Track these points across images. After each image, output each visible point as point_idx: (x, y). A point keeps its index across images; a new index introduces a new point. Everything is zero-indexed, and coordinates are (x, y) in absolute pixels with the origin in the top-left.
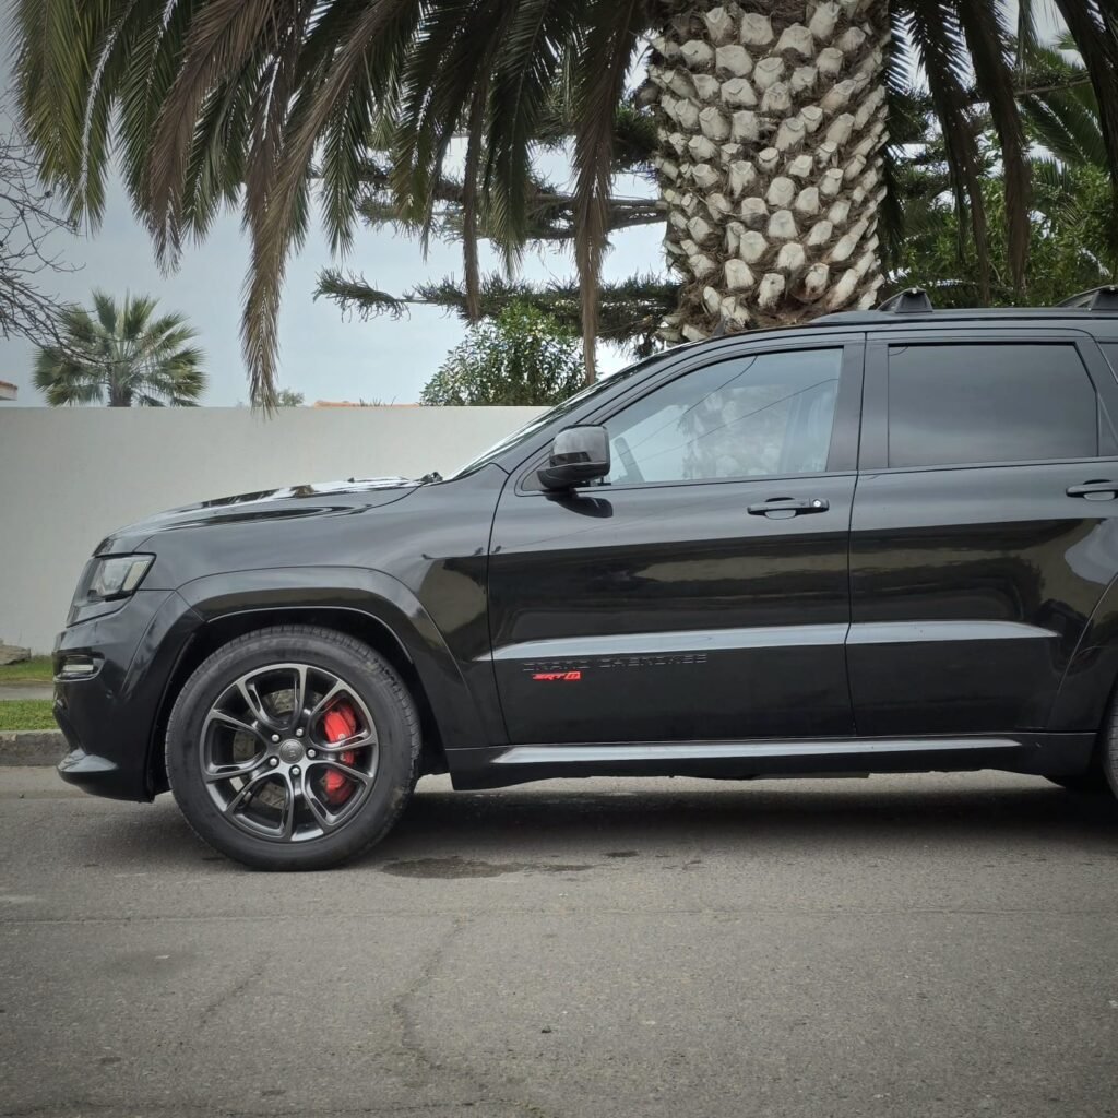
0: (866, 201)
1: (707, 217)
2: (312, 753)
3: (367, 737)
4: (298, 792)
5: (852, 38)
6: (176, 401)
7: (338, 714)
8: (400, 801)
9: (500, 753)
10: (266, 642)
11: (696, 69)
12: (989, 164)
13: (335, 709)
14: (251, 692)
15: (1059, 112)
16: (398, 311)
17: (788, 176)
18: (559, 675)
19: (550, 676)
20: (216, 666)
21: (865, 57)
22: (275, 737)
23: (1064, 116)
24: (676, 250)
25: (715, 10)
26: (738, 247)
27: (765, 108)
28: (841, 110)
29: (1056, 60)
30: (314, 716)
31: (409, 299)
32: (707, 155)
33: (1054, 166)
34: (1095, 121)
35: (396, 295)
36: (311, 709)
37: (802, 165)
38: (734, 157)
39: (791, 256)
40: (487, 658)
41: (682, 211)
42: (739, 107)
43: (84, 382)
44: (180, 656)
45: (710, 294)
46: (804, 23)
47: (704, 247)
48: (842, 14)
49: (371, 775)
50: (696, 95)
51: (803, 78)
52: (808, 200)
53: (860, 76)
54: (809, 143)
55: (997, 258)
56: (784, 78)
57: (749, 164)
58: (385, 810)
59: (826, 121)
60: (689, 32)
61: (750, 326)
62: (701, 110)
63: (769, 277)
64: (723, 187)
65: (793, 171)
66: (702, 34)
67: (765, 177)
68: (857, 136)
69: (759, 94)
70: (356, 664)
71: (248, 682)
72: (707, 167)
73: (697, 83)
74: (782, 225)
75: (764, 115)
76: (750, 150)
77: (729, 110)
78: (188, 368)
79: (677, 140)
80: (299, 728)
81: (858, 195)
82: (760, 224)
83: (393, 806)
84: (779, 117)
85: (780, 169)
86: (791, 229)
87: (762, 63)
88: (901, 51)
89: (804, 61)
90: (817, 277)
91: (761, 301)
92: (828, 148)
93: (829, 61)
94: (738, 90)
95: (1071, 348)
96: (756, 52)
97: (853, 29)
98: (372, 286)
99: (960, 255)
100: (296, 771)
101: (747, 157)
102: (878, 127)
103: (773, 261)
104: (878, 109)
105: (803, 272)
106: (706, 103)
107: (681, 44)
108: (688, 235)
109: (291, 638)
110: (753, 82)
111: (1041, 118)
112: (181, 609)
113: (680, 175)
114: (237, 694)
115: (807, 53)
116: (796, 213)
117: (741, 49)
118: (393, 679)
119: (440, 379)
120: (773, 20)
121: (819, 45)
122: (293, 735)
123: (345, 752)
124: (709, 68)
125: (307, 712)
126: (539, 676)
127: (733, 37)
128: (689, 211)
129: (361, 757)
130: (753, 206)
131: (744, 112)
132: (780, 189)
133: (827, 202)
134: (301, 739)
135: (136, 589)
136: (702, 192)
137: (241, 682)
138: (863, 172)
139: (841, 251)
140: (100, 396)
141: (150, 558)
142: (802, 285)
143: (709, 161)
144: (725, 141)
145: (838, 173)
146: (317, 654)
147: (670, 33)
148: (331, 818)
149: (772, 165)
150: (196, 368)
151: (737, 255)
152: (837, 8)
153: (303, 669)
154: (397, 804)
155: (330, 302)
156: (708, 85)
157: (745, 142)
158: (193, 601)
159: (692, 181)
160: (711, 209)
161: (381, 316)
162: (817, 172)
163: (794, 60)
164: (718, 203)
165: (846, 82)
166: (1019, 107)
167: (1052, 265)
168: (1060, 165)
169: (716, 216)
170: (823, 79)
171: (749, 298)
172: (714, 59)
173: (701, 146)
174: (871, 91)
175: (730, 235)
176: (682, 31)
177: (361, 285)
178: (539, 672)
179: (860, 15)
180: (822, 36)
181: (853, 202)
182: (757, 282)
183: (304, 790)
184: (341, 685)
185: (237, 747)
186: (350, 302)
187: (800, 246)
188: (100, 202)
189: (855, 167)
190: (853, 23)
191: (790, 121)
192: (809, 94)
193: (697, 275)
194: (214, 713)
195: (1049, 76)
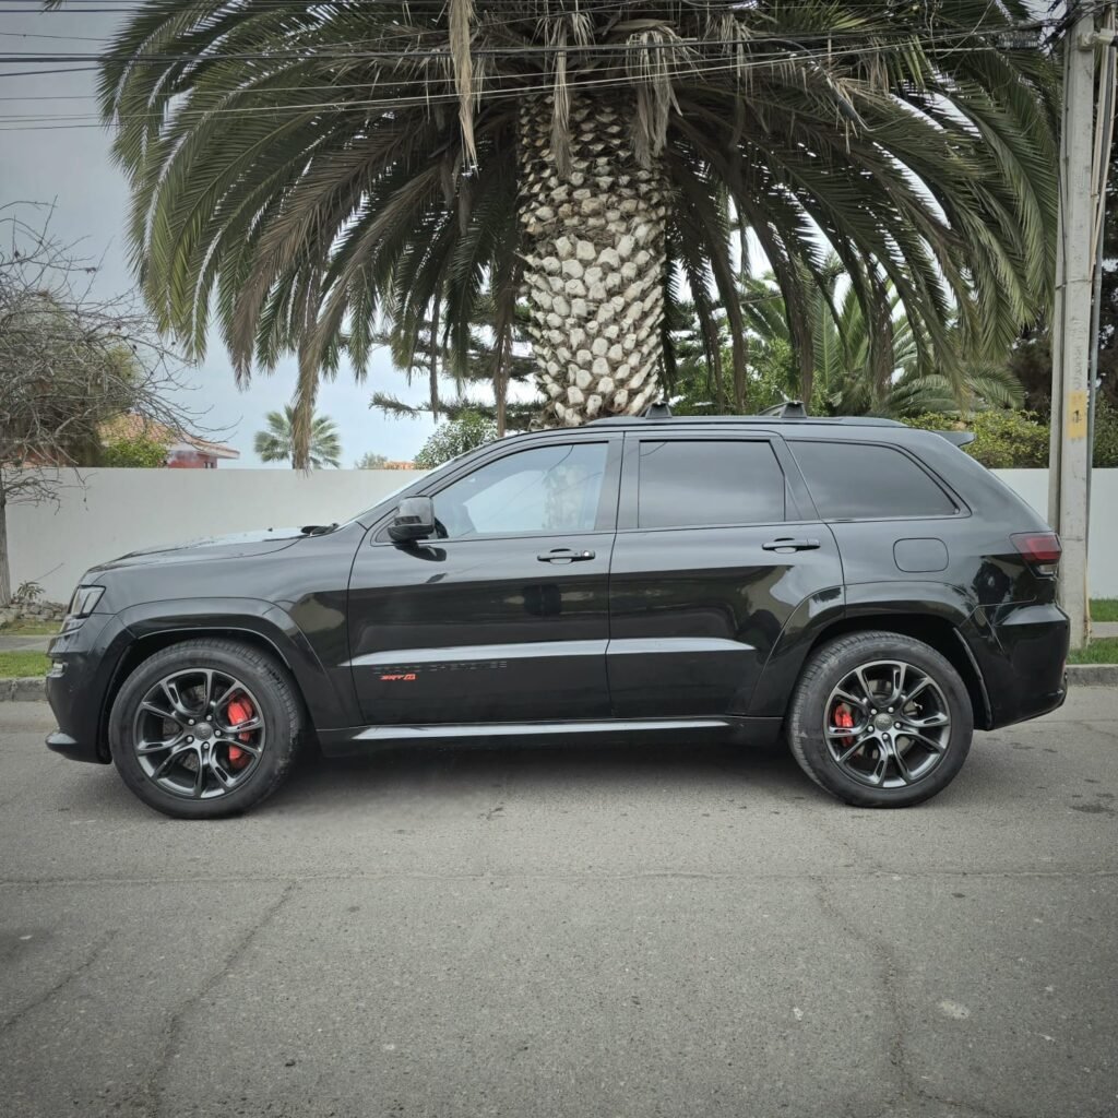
0: (650, 354)
1: (557, 361)
2: (218, 733)
3: (257, 722)
4: (206, 762)
5: (643, 257)
6: (326, 460)
7: (238, 705)
8: (282, 769)
9: (358, 733)
10: (182, 653)
11: (550, 274)
12: (726, 340)
13: (236, 700)
14: (171, 690)
15: (763, 313)
16: (414, 415)
17: (604, 337)
18: (399, 677)
19: (393, 678)
20: (146, 670)
21: (650, 269)
22: (191, 721)
23: (766, 316)
24: (541, 381)
25: (561, 239)
26: (575, 380)
27: (590, 297)
28: (635, 299)
29: (762, 286)
30: (218, 707)
31: (420, 409)
32: (557, 325)
33: (760, 342)
34: (782, 319)
35: (413, 407)
36: (216, 701)
37: (612, 331)
38: (573, 326)
39: (606, 385)
40: (347, 664)
41: (544, 358)
42: (575, 297)
43: (279, 450)
44: (119, 664)
45: (559, 406)
46: (614, 247)
47: (555, 379)
48: (637, 243)
49: (260, 750)
50: (551, 289)
51: (613, 280)
52: (616, 352)
53: (646, 279)
54: (616, 319)
55: (728, 389)
56: (601, 280)
57: (581, 330)
58: (270, 775)
59: (627, 306)
60: (546, 252)
61: (582, 425)
62: (553, 298)
63: (592, 397)
64: (566, 344)
65: (607, 335)
66: (554, 253)
67: (590, 338)
68: (645, 315)
69: (588, 289)
70: (249, 669)
71: (170, 682)
72: (557, 332)
73: (551, 282)
74: (601, 367)
75: (590, 301)
76: (582, 322)
77: (570, 298)
78: (332, 444)
79: (540, 316)
80: (207, 715)
81: (645, 350)
82: (588, 366)
83: (276, 772)
84: (600, 302)
85: (599, 333)
86: (605, 369)
87: (588, 270)
88: (675, 272)
89: (614, 270)
90: (621, 397)
91: (589, 411)
92: (627, 322)
93: (628, 270)
94: (575, 286)
95: (767, 444)
96: (586, 264)
97: (643, 252)
98: (401, 402)
99: (708, 388)
100: (206, 746)
101: (580, 326)
102: (658, 310)
103: (595, 388)
104: (657, 300)
105: (613, 395)
106: (557, 294)
107: (542, 259)
108: (547, 373)
109: (201, 650)
110: (584, 282)
111: (754, 317)
112: (119, 629)
113: (542, 337)
114: (161, 692)
115: (616, 266)
116: (608, 359)
117: (576, 262)
118: (278, 679)
119: (424, 452)
120: (596, 245)
121: (623, 260)
122: (204, 720)
123: (242, 732)
124: (559, 273)
125: (213, 703)
126: (385, 678)
127: (572, 255)
128: (547, 358)
129: (254, 737)
130: (583, 355)
131: (578, 299)
132: (599, 345)
133: (627, 353)
134: (211, 722)
135: (91, 612)
136: (554, 347)
137: (163, 682)
138: (648, 336)
139: (635, 383)
140: (288, 457)
141: (102, 589)
142: (612, 402)
143: (558, 328)
144: (568, 316)
145: (634, 337)
146: (220, 662)
147: (536, 252)
148: (231, 781)
149: (594, 331)
150: (337, 443)
151: (575, 384)
152: (633, 239)
153: (209, 673)
154: (279, 771)
155: (378, 410)
156: (557, 283)
157: (579, 317)
158: (127, 623)
159: (549, 340)
160: (560, 357)
161: (406, 418)
162: (621, 335)
163: (608, 269)
164: (564, 353)
165: (638, 282)
166: (743, 311)
167: (758, 394)
168: (763, 343)
169: (563, 361)
170: (625, 281)
171: (582, 411)
172: (561, 268)
173: (554, 319)
174: (654, 288)
175: (570, 372)
176: (543, 251)
177: (394, 401)
178: (386, 674)
179: (647, 244)
180: (624, 255)
181: (642, 354)
182: (586, 400)
183: (212, 761)
184: (238, 684)
185: (166, 728)
186: (389, 410)
187: (611, 379)
188: (204, 348)
189: (643, 333)
190: (643, 248)
191: (605, 305)
192: (616, 289)
193: (552, 395)
194: (145, 704)
195: (758, 294)
